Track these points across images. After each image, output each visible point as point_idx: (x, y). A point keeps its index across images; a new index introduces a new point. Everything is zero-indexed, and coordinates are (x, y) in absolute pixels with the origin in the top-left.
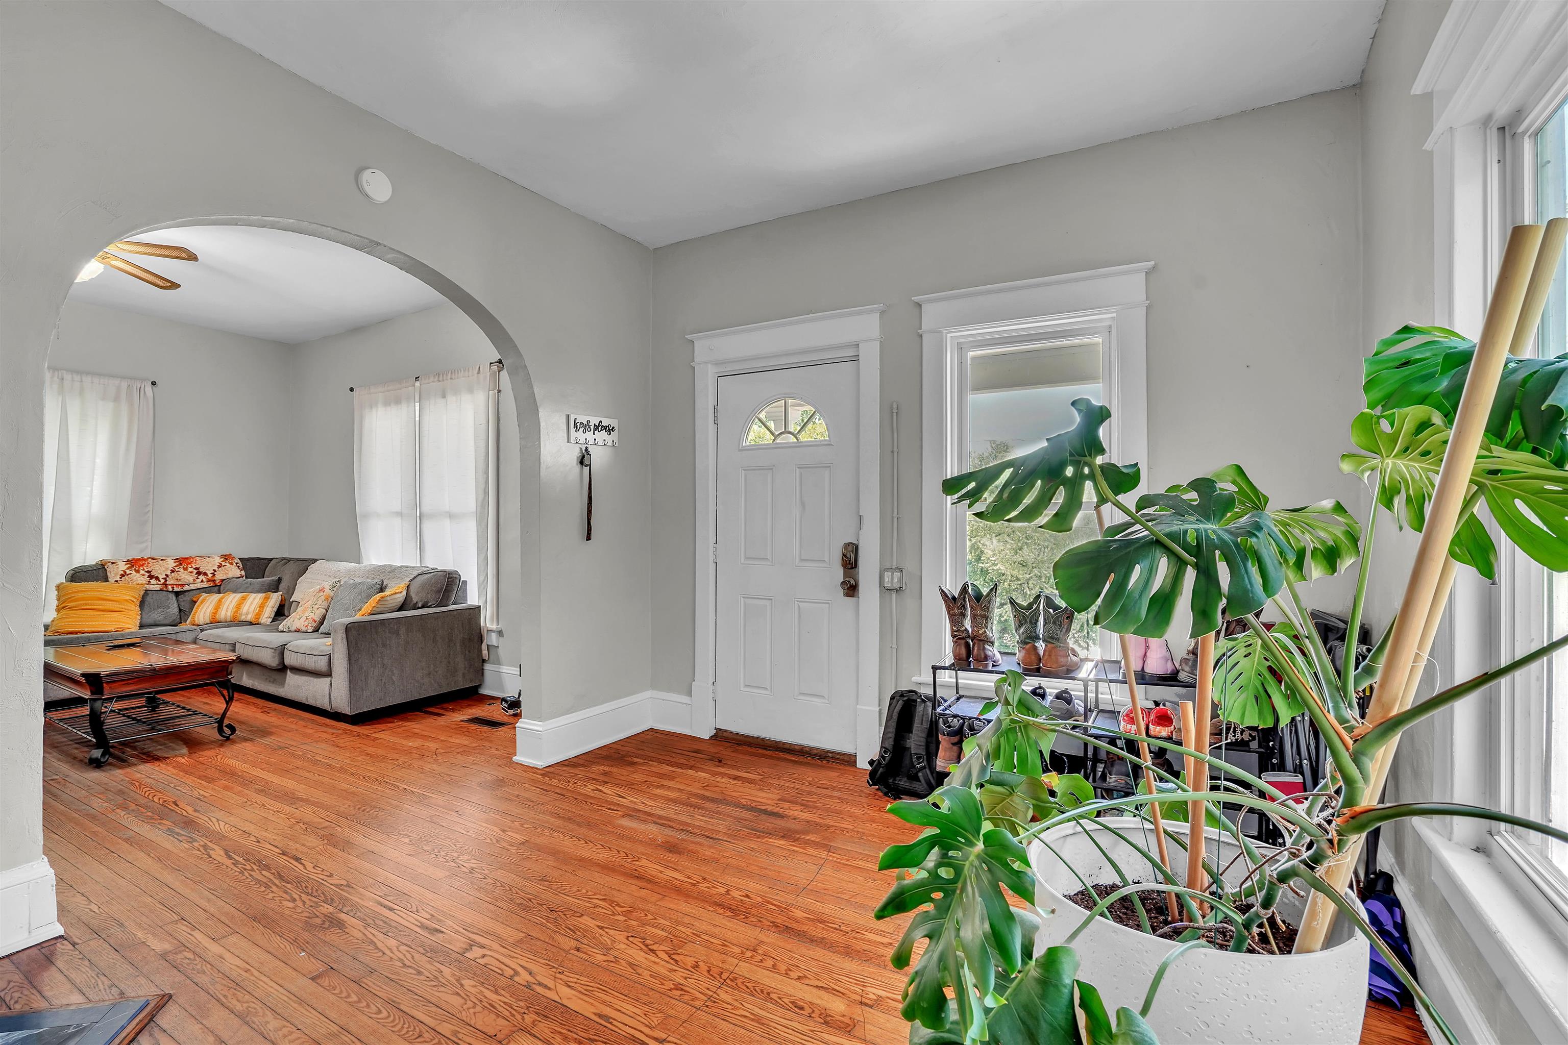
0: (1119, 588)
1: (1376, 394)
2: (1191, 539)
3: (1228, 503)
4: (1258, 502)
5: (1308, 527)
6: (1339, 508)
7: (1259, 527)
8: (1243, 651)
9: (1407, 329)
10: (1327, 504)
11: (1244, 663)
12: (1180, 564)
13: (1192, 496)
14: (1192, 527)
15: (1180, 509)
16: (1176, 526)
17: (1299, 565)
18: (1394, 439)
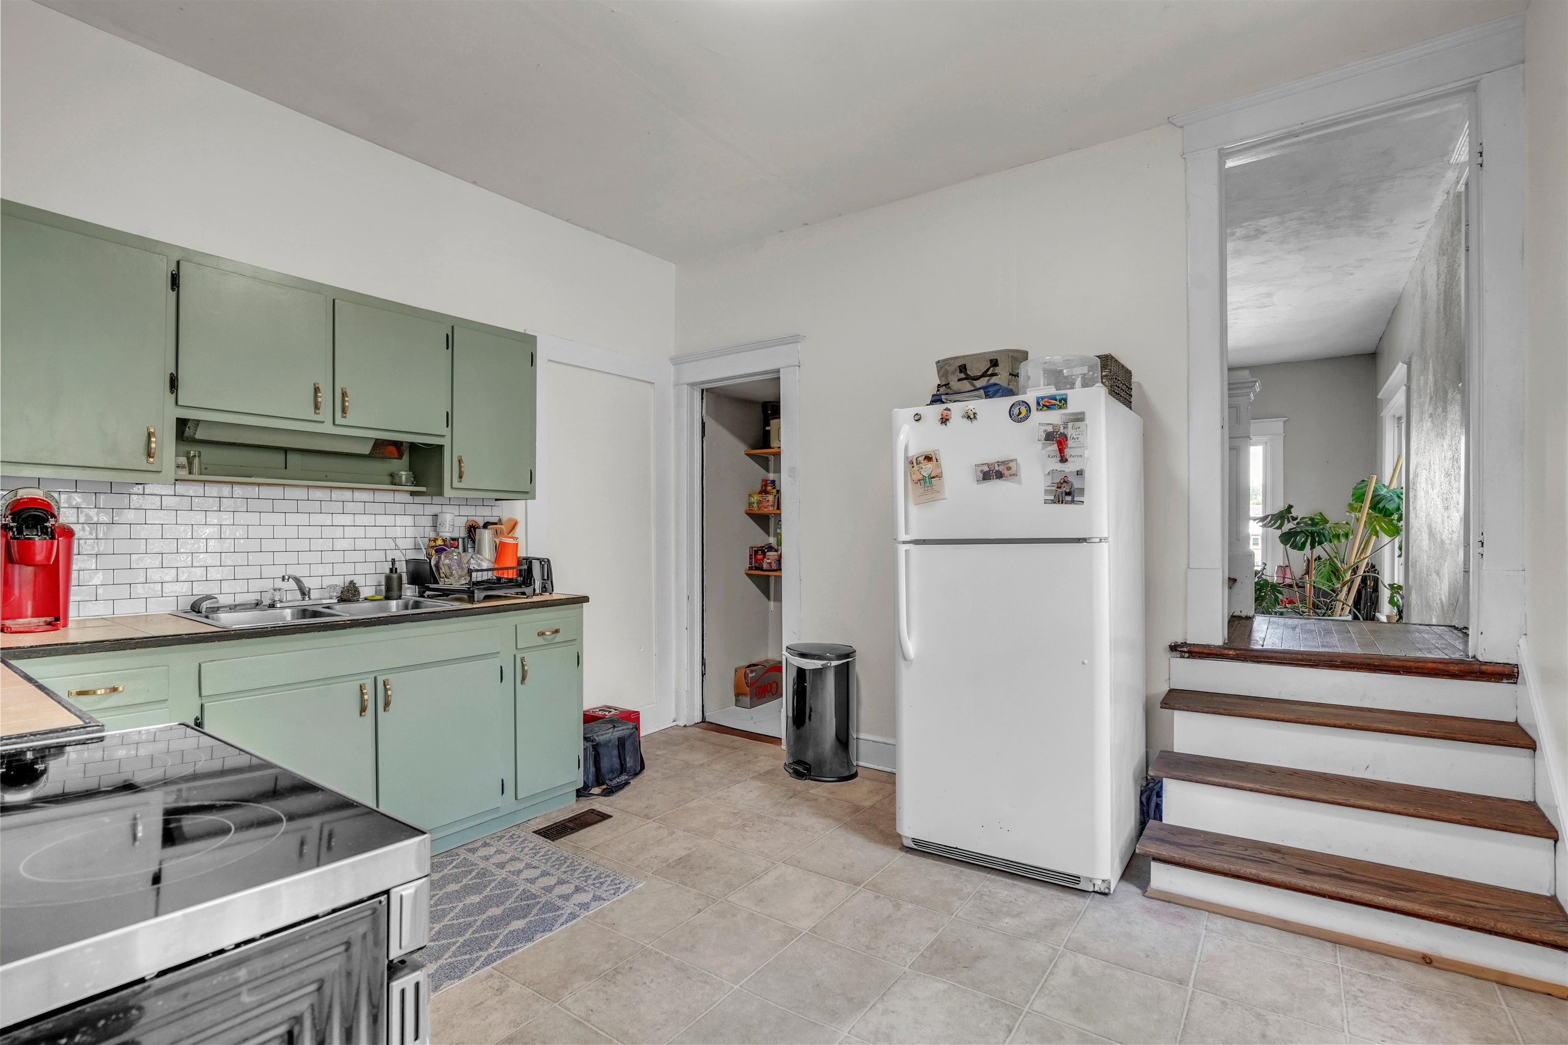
0: (1295, 540)
1: (1354, 497)
2: (1310, 531)
3: (1318, 523)
4: (1326, 522)
5: (1340, 528)
6: (1347, 523)
7: (1324, 528)
8: (1323, 566)
9: (1363, 481)
10: (1345, 522)
11: (1323, 569)
12: (1308, 536)
13: (1310, 522)
14: (1310, 529)
15: (1306, 524)
16: (1307, 528)
17: (1339, 538)
18: (1357, 509)
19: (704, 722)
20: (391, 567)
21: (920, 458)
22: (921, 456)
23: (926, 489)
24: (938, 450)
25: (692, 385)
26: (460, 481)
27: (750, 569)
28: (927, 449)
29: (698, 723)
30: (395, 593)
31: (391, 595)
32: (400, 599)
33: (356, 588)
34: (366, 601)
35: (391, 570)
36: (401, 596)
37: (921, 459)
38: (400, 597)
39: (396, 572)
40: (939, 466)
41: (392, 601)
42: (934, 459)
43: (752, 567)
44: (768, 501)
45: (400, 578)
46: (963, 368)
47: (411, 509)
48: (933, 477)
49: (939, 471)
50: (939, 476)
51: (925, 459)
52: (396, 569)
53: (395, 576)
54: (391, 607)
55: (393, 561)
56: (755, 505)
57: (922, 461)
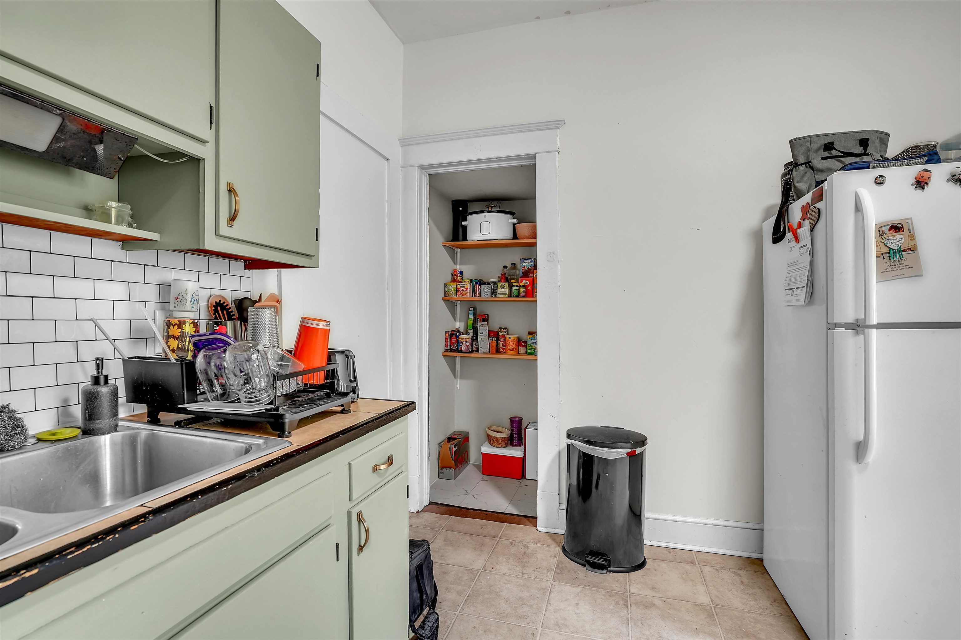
19: (431, 503)
20: (95, 373)
21: (883, 229)
22: (884, 226)
23: (892, 264)
24: (911, 219)
25: (422, 168)
26: (231, 226)
27: (446, 351)
28: (894, 217)
29: (427, 506)
30: (105, 422)
31: (97, 426)
32: (116, 431)
33: (18, 420)
34: (40, 445)
35: (96, 381)
36: (116, 426)
37: (885, 229)
38: (115, 428)
39: (106, 382)
40: (912, 237)
41: (103, 437)
42: (906, 229)
43: (448, 349)
44: (467, 289)
45: (115, 393)
46: (829, 147)
47: (123, 272)
48: (903, 251)
49: (911, 243)
50: (912, 249)
51: (890, 229)
52: (106, 377)
53: (104, 390)
54: (100, 447)
55: (100, 363)
56: (452, 292)
57: (887, 232)
